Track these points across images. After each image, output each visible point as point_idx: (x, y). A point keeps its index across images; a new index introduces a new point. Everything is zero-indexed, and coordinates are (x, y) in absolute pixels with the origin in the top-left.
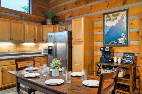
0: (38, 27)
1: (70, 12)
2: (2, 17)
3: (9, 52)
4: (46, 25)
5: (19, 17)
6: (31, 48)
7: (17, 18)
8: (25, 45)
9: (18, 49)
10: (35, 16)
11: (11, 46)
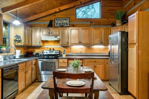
0: (105, 30)
1: (139, 7)
2: (76, 26)
3: (81, 53)
4: (116, 26)
5: (89, 23)
6: (100, 50)
7: (87, 24)
8: (94, 48)
9: (89, 51)
10: (105, 19)
11: (82, 48)
